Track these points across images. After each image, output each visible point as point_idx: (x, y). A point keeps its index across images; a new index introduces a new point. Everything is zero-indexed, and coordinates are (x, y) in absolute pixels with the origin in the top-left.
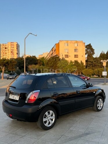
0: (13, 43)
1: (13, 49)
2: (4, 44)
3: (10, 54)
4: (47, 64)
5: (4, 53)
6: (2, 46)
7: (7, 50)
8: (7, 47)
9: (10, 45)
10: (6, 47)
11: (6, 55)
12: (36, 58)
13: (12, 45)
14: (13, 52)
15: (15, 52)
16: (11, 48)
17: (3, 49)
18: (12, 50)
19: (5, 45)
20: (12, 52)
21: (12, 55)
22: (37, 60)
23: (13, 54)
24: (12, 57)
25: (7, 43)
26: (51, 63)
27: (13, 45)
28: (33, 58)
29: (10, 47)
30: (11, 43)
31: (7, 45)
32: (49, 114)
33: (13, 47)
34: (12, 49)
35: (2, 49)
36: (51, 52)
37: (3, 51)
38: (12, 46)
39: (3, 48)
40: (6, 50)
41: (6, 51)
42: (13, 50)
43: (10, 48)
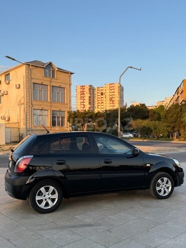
0: (113, 85)
1: (114, 94)
2: (99, 88)
3: (108, 102)
4: (166, 117)
5: (99, 102)
6: (96, 90)
7: (104, 96)
8: (104, 91)
9: (108, 88)
10: (102, 91)
11: (102, 104)
12: (146, 107)
13: (111, 88)
14: (113, 99)
15: (116, 99)
16: (110, 92)
17: (98, 96)
18: (111, 97)
19: (102, 89)
20: (111, 99)
21: (112, 105)
22: (148, 111)
23: (113, 103)
24: (111, 107)
25: (104, 86)
26: (173, 116)
27: (113, 88)
28: (141, 107)
29: (108, 91)
30: (110, 84)
31: (104, 88)
32: (47, 191)
33: (113, 91)
34: (111, 94)
35: (96, 96)
36: (176, 96)
37: (98, 98)
38: (111, 90)
39: (99, 94)
40: (102, 96)
41: (102, 99)
42: (114, 96)
43: (108, 94)
